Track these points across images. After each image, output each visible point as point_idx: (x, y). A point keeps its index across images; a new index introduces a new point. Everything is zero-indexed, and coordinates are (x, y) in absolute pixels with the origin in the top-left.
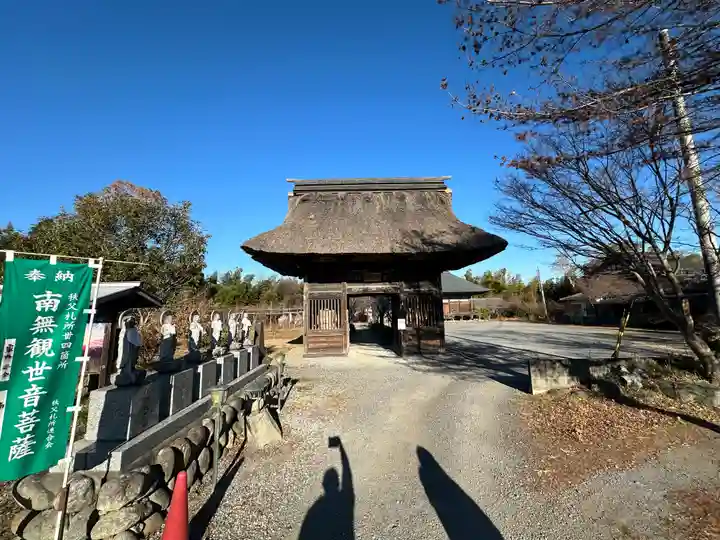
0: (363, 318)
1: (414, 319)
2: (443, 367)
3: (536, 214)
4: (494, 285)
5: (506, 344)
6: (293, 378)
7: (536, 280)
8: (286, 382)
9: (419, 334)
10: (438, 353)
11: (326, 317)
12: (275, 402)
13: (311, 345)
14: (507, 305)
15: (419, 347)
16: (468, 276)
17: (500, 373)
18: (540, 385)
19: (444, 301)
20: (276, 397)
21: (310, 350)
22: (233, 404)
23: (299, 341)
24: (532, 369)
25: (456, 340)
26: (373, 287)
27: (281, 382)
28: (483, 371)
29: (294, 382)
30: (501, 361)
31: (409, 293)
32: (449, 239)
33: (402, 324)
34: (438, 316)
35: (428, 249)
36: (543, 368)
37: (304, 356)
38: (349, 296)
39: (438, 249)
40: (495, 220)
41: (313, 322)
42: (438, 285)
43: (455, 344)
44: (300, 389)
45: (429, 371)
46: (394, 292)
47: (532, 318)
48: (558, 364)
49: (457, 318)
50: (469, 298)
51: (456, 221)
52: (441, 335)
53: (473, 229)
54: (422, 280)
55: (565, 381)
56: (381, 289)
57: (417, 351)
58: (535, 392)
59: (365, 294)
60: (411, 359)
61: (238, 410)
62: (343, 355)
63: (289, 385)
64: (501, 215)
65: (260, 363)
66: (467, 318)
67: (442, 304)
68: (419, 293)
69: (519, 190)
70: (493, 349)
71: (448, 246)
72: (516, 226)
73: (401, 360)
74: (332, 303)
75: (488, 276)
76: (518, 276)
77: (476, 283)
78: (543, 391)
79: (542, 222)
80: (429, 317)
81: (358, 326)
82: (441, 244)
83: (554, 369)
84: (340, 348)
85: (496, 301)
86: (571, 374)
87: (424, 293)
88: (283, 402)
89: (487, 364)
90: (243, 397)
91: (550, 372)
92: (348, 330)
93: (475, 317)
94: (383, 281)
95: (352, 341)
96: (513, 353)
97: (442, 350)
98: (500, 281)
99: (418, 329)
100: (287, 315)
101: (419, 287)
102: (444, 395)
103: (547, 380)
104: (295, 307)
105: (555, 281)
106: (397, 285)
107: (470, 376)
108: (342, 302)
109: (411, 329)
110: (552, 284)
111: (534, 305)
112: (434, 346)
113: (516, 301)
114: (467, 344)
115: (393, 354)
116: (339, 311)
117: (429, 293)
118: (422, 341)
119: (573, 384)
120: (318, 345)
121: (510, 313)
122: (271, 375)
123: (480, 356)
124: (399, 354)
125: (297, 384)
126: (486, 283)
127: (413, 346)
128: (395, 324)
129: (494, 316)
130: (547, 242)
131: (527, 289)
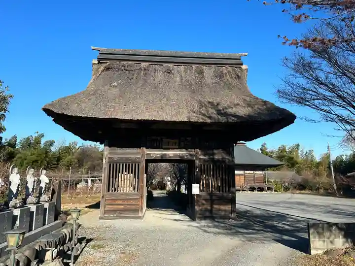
0: (162, 186)
1: (208, 185)
2: (232, 231)
3: (320, 91)
4: (287, 159)
5: (295, 213)
6: (88, 237)
7: (328, 156)
8: (80, 241)
9: (212, 199)
10: (230, 218)
11: (126, 181)
12: (69, 257)
13: (108, 208)
14: (299, 179)
15: (211, 211)
16: (263, 150)
17: (285, 237)
18: (318, 246)
19: (236, 172)
20: (69, 252)
21: (105, 212)
22: (27, 253)
23: (97, 206)
24: (311, 231)
25: (249, 209)
26: (171, 153)
27: (75, 239)
28: (269, 234)
29: (89, 241)
30: (287, 227)
31: (205, 161)
32: (243, 111)
33: (196, 189)
34: (229, 183)
35: (223, 119)
36: (320, 230)
37: (101, 218)
38: (148, 161)
39: (232, 120)
40: (282, 94)
41: (111, 185)
42: (231, 153)
43: (246, 212)
44: (94, 247)
45: (219, 233)
46: (190, 157)
47: (322, 191)
48: (334, 227)
49: (252, 189)
50: (263, 170)
51: (251, 96)
52: (233, 201)
53: (265, 103)
54: (218, 149)
55: (340, 243)
56: (175, 155)
57: (210, 216)
58: (313, 252)
59: (162, 160)
60: (204, 223)
61: (32, 259)
62: (139, 218)
63: (83, 244)
64: (288, 89)
65: (56, 219)
66: (261, 189)
67: (234, 175)
68: (213, 161)
69: (304, 68)
70: (282, 217)
71: (242, 117)
72: (301, 101)
73: (194, 224)
74: (131, 167)
75: (282, 150)
76: (311, 152)
77: (271, 156)
78: (320, 252)
79: (325, 98)
80: (222, 184)
81: (156, 193)
82: (235, 116)
83: (331, 231)
84: (136, 211)
85: (288, 175)
86: (346, 236)
87: (218, 161)
88: (76, 258)
89: (275, 229)
90: (37, 248)
91: (327, 234)
92: (145, 194)
93: (269, 189)
94: (180, 148)
95: (149, 206)
96: (298, 221)
97: (232, 216)
98: (294, 155)
99: (211, 194)
100: (87, 181)
101: (213, 154)
102: (231, 253)
103: (324, 241)
104: (96, 174)
105: (344, 158)
106: (193, 152)
107: (256, 239)
108: (140, 167)
109: (204, 194)
110: (342, 160)
111: (324, 179)
112: (225, 211)
113: (308, 175)
114: (258, 212)
115: (186, 218)
116: (137, 176)
117: (223, 161)
118: (215, 206)
119: (347, 245)
120: (116, 207)
121: (302, 187)
122: (65, 231)
123: (268, 223)
124: (193, 218)
125: (92, 243)
126: (280, 158)
127: (206, 210)
128: (189, 189)
129: (286, 189)
130: (328, 116)
131: (319, 164)
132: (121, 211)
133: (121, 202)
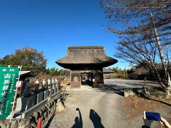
0: (85, 79)
1: (96, 79)
2: (104, 90)
3: (124, 54)
4: (115, 71)
5: (118, 85)
6: (67, 94)
7: (125, 69)
8: (66, 95)
9: (98, 83)
10: (102, 87)
11: (76, 79)
12: (63, 100)
14: (118, 75)
15: (98, 85)
16: (109, 69)
17: (117, 92)
18: (126, 94)
20: (63, 98)
21: (72, 87)
22: (53, 100)
23: (69, 84)
24: (124, 90)
25: (106, 84)
26: (87, 71)
27: (64, 95)
28: (113, 91)
29: (68, 95)
30: (117, 89)
31: (95, 73)
32: (104, 60)
33: (94, 80)
34: (102, 78)
35: (100, 62)
36: (127, 90)
37: (70, 88)
38: (81, 74)
39: (102, 62)
40: (115, 56)
41: (72, 80)
42: (102, 70)
43: (106, 85)
45: (100, 91)
46: (92, 72)
47: (124, 78)
48: (130, 89)
49: (107, 78)
50: (109, 73)
51: (106, 56)
52: (103, 83)
53: (110, 58)
54: (99, 70)
56: (88, 72)
57: (97, 87)
58: (125, 96)
59: (85, 73)
60: (96, 89)
61: (54, 102)
62: (80, 88)
63: (66, 96)
64: (116, 54)
65: (59, 90)
66: (109, 78)
67: (103, 75)
68: (98, 73)
69: (120, 49)
70: (115, 86)
71: (104, 61)
72: (120, 57)
73: (94, 89)
74: (77, 75)
75: (114, 68)
76: (121, 68)
77: (111, 70)
78: (127, 96)
79: (126, 56)
80: (100, 78)
81: (83, 81)
82: (103, 61)
83: (129, 90)
84: (79, 86)
85: (116, 74)
86: (133, 92)
87: (99, 73)
88: (65, 100)
89: (114, 90)
90: (55, 99)
91: (129, 91)
92: (81, 81)
93: (111, 78)
94: (89, 70)
95: (82, 84)
96: (120, 87)
97: (103, 86)
98: (117, 69)
99: (97, 81)
100: (66, 78)
101: (98, 71)
102: (104, 97)
103: (128, 93)
104: (68, 76)
105: (129, 69)
106: (92, 71)
107: (110, 93)
108: (79, 75)
109: (96, 81)
111: (125, 75)
112: (101, 85)
113: (120, 74)
114: (109, 85)
115: (92, 87)
116: (78, 77)
117: (100, 73)
118: (99, 84)
119: (134, 94)
120: (74, 85)
121: (119, 77)
122: (62, 93)
123: (112, 88)
124: (93, 87)
126: (113, 70)
127: (96, 85)
128: (92, 80)
129: (115, 78)
130: (127, 61)
131: (123, 71)
132: (75, 86)
133: (75, 84)
